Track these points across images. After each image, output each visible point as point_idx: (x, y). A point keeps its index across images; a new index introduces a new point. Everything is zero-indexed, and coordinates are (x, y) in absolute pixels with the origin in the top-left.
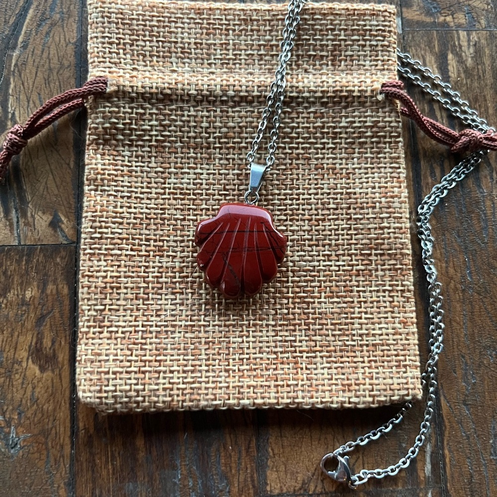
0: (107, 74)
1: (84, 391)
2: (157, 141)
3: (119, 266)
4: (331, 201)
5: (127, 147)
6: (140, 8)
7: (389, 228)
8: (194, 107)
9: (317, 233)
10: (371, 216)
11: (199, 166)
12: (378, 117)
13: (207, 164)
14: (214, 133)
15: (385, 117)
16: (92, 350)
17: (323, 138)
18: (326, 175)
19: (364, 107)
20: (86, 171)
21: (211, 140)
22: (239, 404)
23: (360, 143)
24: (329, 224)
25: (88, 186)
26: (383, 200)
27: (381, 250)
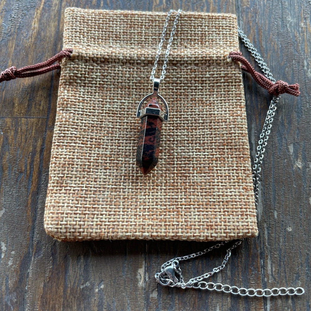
0: (73, 47)
1: (48, 224)
2: (99, 84)
3: (74, 152)
4: (200, 119)
5: (82, 87)
6: (94, 14)
7: (235, 133)
8: (121, 66)
9: (192, 137)
10: (224, 126)
11: (123, 98)
12: (228, 71)
13: (128, 97)
14: (133, 80)
15: (232, 71)
16: (55, 200)
17: (196, 83)
18: (197, 104)
19: (219, 66)
20: (58, 99)
21: (131, 84)
22: (142, 236)
23: (217, 86)
24: (199, 131)
25: (59, 107)
26: (231, 118)
27: (230, 146)
